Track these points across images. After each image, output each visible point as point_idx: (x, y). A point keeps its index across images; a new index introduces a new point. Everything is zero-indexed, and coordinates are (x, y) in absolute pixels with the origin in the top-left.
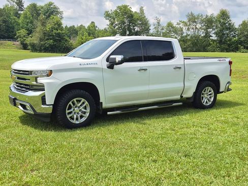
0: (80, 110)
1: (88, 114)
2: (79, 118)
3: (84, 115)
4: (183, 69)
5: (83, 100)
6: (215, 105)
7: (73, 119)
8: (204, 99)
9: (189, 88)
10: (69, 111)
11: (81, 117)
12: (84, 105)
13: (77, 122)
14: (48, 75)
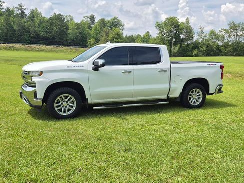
0: (68, 105)
1: (75, 108)
2: (67, 111)
3: (71, 109)
4: (169, 72)
5: (70, 96)
6: (204, 105)
7: (62, 112)
8: (192, 99)
9: (175, 90)
10: (58, 105)
11: (69, 110)
12: (71, 101)
13: (65, 114)
14: (40, 76)
